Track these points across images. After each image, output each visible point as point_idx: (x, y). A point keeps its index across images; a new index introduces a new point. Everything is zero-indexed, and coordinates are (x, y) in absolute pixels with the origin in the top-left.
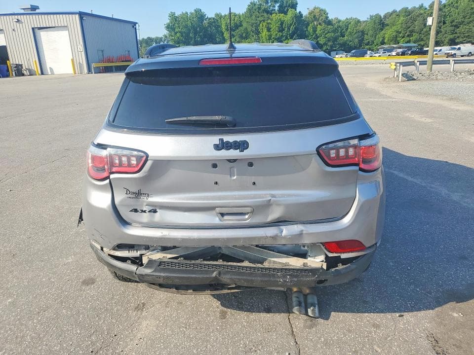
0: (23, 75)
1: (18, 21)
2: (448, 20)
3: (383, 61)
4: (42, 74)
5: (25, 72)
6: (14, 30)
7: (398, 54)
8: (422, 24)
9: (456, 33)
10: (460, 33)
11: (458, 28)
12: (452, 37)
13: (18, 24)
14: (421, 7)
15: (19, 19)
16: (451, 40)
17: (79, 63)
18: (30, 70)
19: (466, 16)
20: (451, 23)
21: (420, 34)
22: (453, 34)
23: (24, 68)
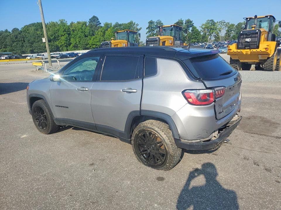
2: (26, 40)
3: (7, 63)
7: (6, 58)
8: (11, 41)
9: (33, 47)
10: (35, 47)
11: (33, 44)
12: (31, 49)
14: (6, 31)
16: (31, 50)
19: (36, 38)
20: (29, 41)
21: (11, 47)
22: (31, 47)
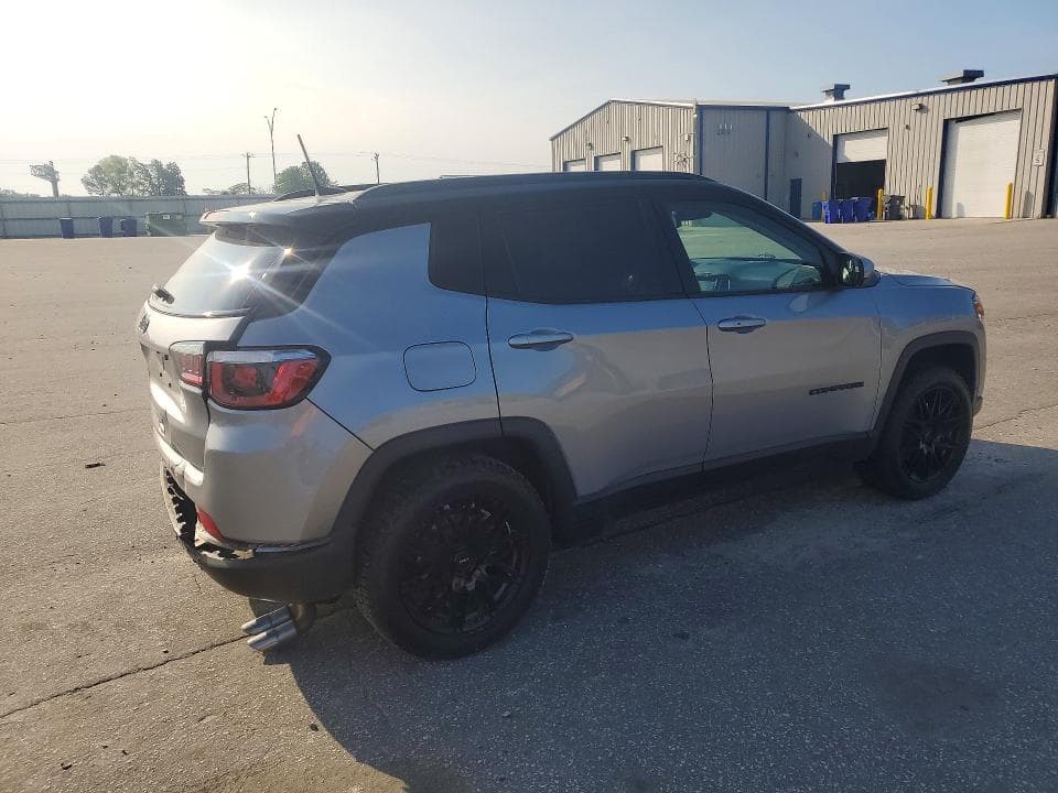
0: (900, 218)
1: (921, 108)
4: (939, 215)
5: (906, 213)
6: (907, 127)
13: (919, 114)
15: (925, 104)
17: (1028, 193)
18: (915, 208)
23: (907, 204)
